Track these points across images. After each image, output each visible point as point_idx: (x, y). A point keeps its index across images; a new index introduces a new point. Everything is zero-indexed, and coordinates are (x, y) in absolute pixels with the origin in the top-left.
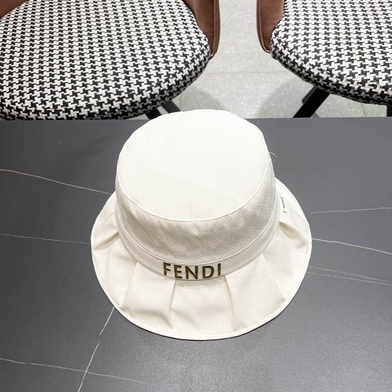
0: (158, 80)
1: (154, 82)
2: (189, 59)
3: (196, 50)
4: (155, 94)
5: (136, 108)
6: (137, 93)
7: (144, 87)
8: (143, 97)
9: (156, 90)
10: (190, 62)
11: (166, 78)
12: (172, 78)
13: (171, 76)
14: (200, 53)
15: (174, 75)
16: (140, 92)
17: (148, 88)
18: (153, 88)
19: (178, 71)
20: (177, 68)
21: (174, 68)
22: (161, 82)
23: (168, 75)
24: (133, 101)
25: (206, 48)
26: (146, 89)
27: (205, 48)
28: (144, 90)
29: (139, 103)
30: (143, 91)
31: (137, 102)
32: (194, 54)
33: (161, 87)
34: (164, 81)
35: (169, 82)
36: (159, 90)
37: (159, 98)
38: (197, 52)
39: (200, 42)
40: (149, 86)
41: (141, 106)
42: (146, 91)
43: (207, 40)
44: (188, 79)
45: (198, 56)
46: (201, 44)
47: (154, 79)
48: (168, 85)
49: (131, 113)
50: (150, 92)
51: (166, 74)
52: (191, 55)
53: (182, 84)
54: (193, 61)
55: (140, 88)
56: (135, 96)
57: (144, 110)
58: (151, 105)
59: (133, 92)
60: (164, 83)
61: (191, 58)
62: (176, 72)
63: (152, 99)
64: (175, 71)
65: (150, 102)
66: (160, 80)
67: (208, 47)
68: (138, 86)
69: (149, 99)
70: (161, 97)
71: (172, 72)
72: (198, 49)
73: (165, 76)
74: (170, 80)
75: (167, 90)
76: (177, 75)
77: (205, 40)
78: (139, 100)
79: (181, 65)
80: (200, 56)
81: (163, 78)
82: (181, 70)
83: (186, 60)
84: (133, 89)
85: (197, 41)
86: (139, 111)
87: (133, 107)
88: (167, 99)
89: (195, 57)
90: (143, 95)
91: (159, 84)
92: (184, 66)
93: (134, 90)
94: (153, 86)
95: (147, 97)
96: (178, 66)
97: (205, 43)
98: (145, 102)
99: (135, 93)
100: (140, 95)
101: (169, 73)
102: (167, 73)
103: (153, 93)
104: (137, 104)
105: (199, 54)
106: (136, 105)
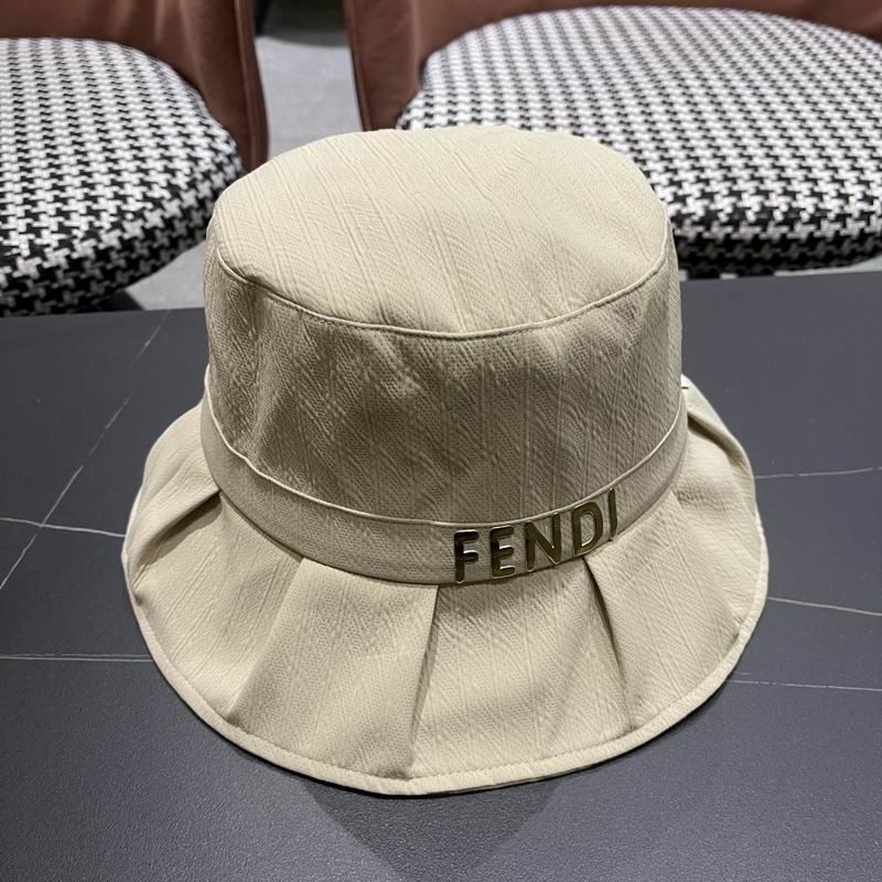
0: (91, 223)
1: (77, 228)
2: (181, 181)
3: (201, 163)
4: (82, 260)
5: (26, 295)
6: (26, 253)
7: (49, 238)
8: (46, 265)
9: (85, 248)
10: (184, 186)
11: (113, 219)
12: (132, 221)
13: (130, 216)
14: (213, 168)
15: (139, 215)
16: (37, 251)
17: (60, 241)
18: (76, 242)
19: (149, 205)
20: (146, 198)
21: (140, 197)
22: (101, 228)
23: (121, 213)
24: (16, 274)
25: (231, 162)
26: (55, 244)
27: (226, 161)
28: (48, 246)
29: (36, 281)
30: (47, 250)
31: (26, 277)
32: (196, 169)
33: (100, 240)
34: (108, 226)
35: (124, 230)
36: (95, 248)
37: (97, 273)
38: (203, 166)
39: (214, 145)
40: (63, 236)
41: (42, 292)
42: (56, 249)
43: (233, 144)
44: (180, 228)
45: (207, 175)
46: (216, 151)
47: (80, 223)
48: (120, 238)
49: (13, 310)
50: (65, 251)
51: (114, 211)
52: (187, 171)
53: (162, 239)
54: (192, 185)
55: (38, 241)
56: (20, 262)
57: (53, 303)
58: (73, 291)
59: (15, 251)
60: (109, 231)
61: (188, 179)
62: (144, 208)
63: (74, 274)
64: (140, 205)
65: (70, 282)
66: (97, 224)
67: (237, 161)
68: (32, 236)
69: (65, 271)
70: (103, 269)
71: (133, 206)
72: (208, 160)
73: (112, 215)
74: (126, 225)
75: (119, 252)
76: (147, 214)
77: (227, 142)
78: (33, 272)
79: (157, 193)
80: (214, 177)
81: (106, 221)
82: (158, 203)
83: (174, 181)
84: (14, 243)
85: (204, 142)
86: (38, 306)
87: (16, 292)
88: (120, 277)
89: (199, 177)
90: (45, 259)
91: (93, 233)
92: (167, 194)
93: (17, 247)
94: (75, 237)
95: (58, 267)
96: (150, 194)
97: (229, 149)
98: (54, 279)
99: (19, 254)
100: (37, 260)
101: (124, 207)
102: (119, 208)
103: (75, 256)
104: (29, 283)
105: (209, 171)
106: (24, 288)
